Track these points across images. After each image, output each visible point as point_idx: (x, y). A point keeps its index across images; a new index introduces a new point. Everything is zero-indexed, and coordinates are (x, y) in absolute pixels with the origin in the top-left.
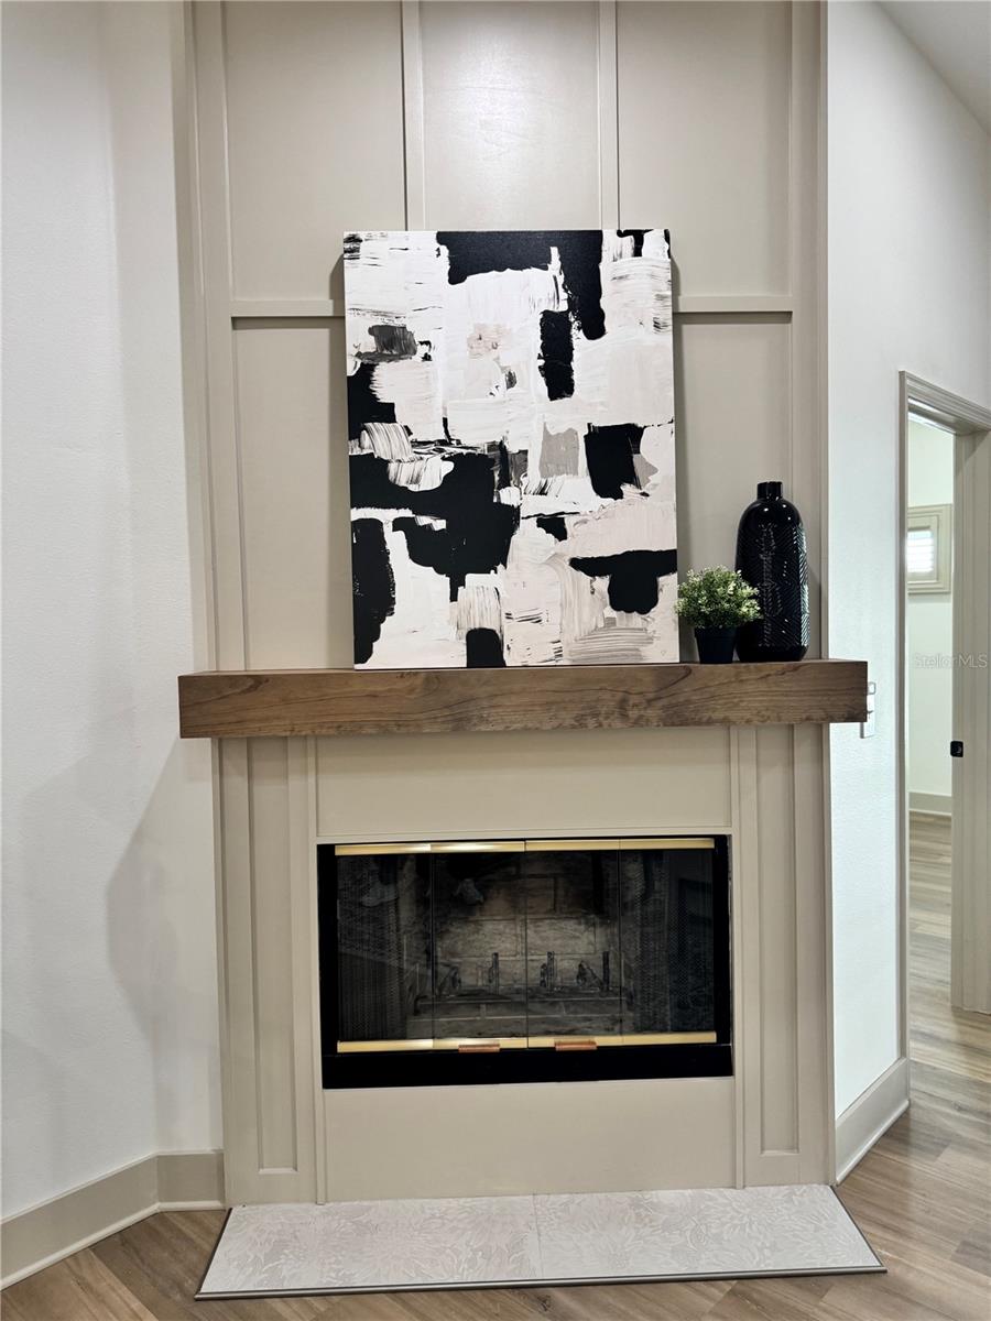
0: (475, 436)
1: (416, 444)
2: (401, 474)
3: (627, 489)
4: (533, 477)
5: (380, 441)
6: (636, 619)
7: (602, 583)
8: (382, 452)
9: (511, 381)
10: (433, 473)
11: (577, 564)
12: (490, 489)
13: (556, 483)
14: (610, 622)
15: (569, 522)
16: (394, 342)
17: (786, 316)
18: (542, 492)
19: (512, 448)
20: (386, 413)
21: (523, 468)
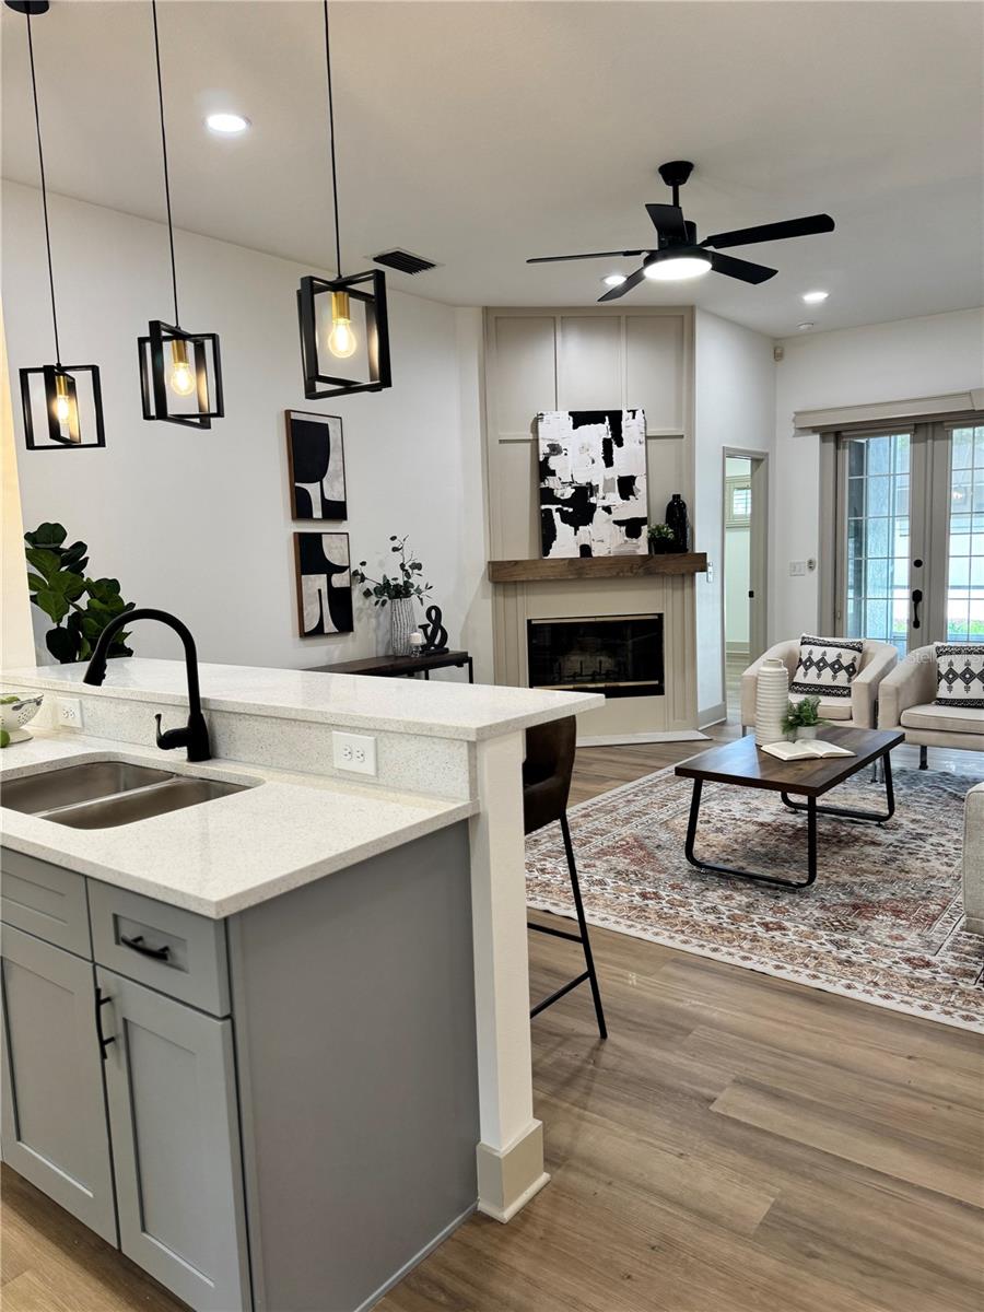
0: (582, 480)
1: (563, 483)
2: (558, 493)
3: (631, 497)
4: (601, 493)
5: (551, 482)
6: (634, 540)
7: (623, 529)
8: (552, 487)
9: (593, 462)
10: (568, 493)
11: (615, 522)
12: (587, 498)
13: (608, 495)
14: (626, 541)
15: (612, 508)
16: (555, 449)
17: (682, 437)
18: (604, 498)
19: (594, 484)
20: (553, 473)
21: (597, 491)
